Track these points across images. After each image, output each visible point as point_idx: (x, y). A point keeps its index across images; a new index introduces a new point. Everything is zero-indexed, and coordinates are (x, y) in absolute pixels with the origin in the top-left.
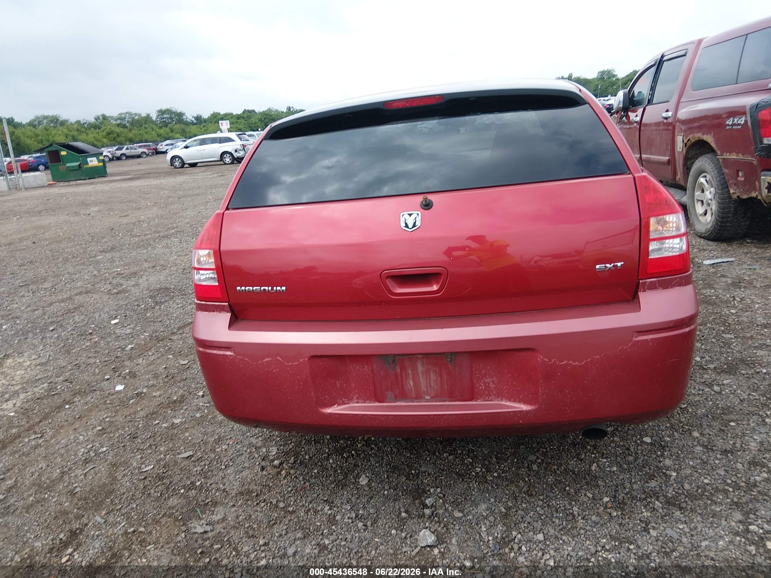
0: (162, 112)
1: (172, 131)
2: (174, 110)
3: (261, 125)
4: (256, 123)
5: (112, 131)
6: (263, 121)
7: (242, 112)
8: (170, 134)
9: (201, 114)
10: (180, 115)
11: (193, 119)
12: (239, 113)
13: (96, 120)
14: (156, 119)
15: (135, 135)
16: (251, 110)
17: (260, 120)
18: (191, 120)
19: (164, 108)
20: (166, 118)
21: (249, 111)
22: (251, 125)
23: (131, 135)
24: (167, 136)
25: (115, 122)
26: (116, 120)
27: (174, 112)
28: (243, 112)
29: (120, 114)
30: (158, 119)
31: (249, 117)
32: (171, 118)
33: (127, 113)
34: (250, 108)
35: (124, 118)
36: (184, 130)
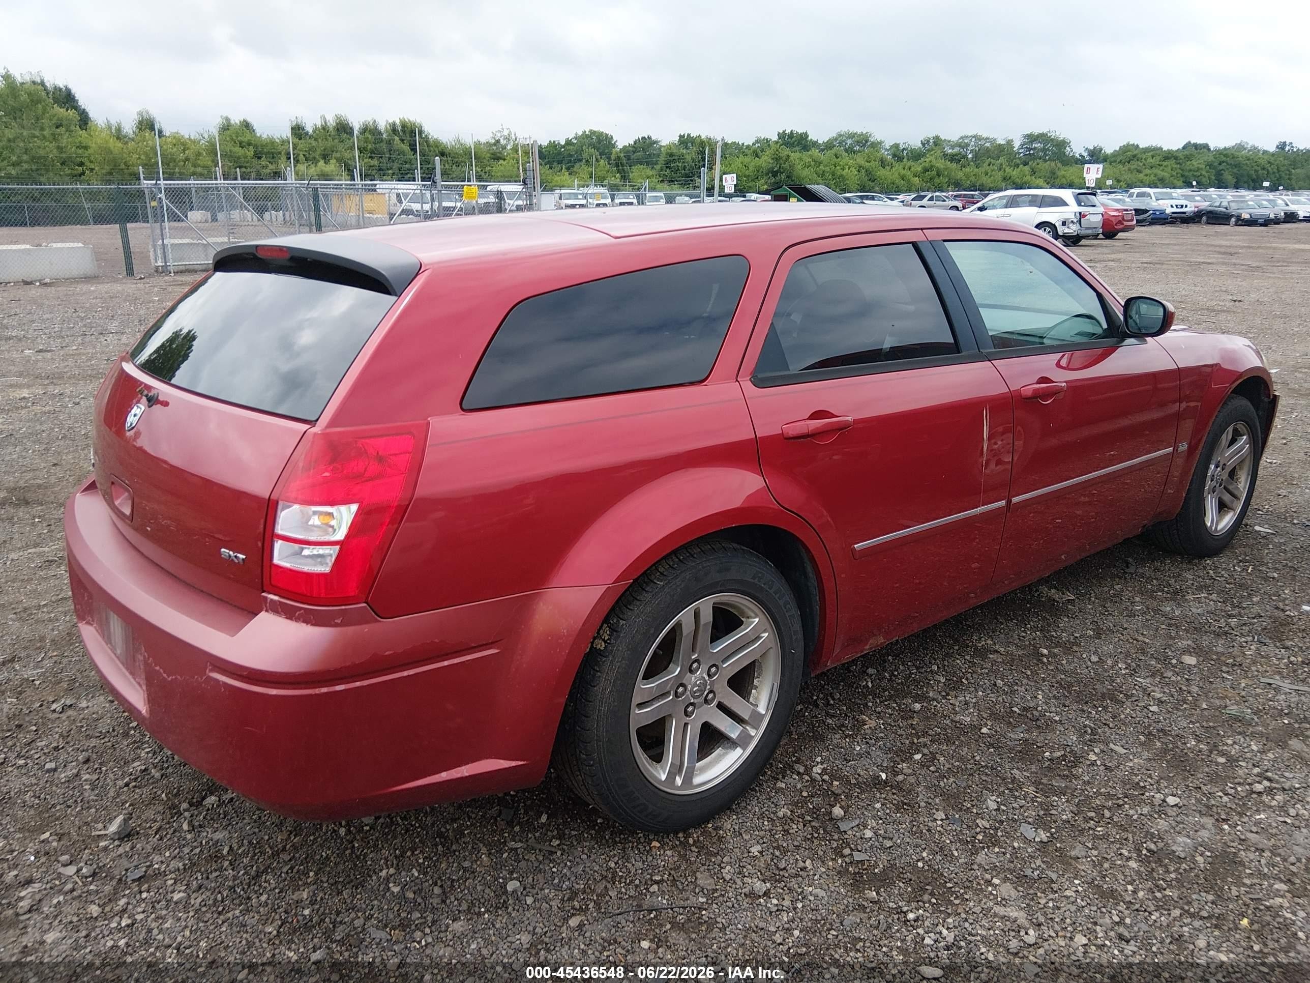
0: (1031, 138)
1: (1033, 172)
2: (1053, 135)
3: (1206, 175)
4: (1198, 169)
5: (932, 166)
6: (1215, 168)
7: (1181, 147)
8: (1028, 178)
9: (1102, 145)
10: (1062, 144)
11: (1085, 154)
12: (1175, 148)
13: (923, 144)
14: (1019, 149)
15: (967, 176)
16: (1200, 145)
17: (1210, 165)
18: (1081, 155)
19: (1037, 131)
20: (1035, 148)
21: (1196, 146)
22: (1187, 174)
23: (960, 175)
24: (1018, 181)
25: (950, 151)
26: (952, 147)
27: (1052, 140)
28: (1184, 148)
29: (962, 138)
30: (1022, 151)
31: (1189, 158)
32: (1044, 150)
33: (974, 137)
34: (1200, 141)
35: (967, 145)
36: (1054, 174)
